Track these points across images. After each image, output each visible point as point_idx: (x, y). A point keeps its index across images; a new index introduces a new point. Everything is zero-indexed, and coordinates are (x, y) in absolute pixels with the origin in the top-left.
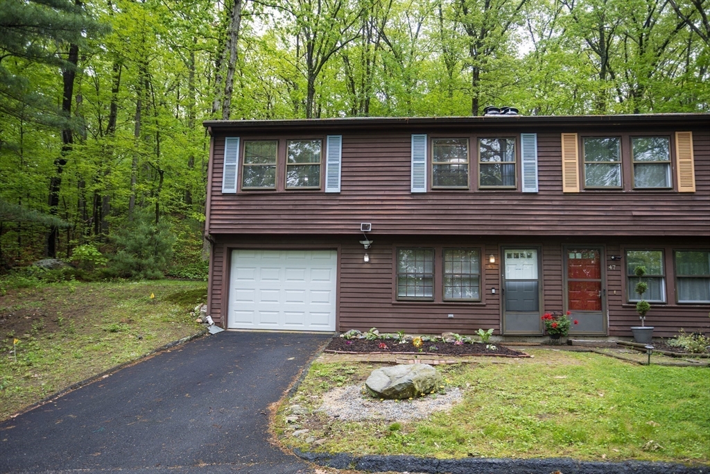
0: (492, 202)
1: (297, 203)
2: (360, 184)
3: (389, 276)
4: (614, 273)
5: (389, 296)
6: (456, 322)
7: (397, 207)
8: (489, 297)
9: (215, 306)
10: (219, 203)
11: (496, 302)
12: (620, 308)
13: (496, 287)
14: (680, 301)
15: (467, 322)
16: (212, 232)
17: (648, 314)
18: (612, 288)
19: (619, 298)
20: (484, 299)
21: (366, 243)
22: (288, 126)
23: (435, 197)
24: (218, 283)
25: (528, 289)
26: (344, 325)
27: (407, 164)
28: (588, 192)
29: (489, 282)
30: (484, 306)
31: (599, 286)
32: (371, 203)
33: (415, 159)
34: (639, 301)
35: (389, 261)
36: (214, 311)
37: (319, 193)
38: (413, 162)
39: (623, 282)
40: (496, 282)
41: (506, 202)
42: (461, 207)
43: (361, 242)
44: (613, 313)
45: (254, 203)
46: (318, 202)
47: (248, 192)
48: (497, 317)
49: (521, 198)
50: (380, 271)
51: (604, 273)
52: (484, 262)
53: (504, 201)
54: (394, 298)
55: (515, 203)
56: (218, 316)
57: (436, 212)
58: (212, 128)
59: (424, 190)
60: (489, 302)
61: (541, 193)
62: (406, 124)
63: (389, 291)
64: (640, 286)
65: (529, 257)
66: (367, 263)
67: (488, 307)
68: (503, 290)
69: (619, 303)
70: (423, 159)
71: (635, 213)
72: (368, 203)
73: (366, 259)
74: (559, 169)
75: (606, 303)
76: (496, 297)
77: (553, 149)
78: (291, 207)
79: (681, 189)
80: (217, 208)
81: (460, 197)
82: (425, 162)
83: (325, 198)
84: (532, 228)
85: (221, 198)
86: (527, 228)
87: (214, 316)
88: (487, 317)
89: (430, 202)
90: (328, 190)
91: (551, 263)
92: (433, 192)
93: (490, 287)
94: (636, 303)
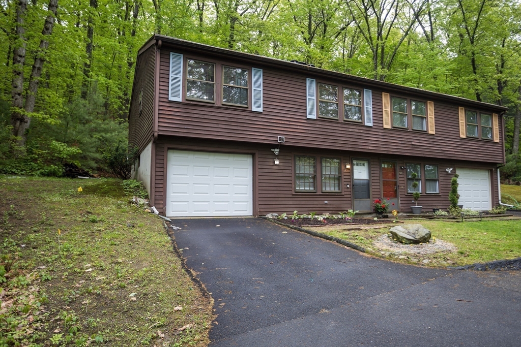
0: (350, 130)
1: (231, 116)
2: (275, 107)
3: (290, 175)
4: (402, 176)
5: (290, 189)
6: (329, 206)
7: (299, 127)
8: (346, 190)
9: (158, 198)
10: (166, 109)
11: (349, 193)
12: (404, 196)
13: (349, 183)
14: (427, 192)
15: (334, 206)
16: (160, 133)
17: (419, 199)
18: (401, 185)
19: (403, 191)
20: (343, 191)
21: (277, 151)
22: (228, 55)
23: (320, 123)
24: (160, 177)
25: (363, 185)
26: (262, 210)
27: (304, 98)
28: (394, 129)
29: (346, 180)
30: (343, 195)
31: (395, 184)
32: (283, 122)
33: (309, 95)
34: (414, 192)
35: (290, 165)
36: (157, 202)
37: (247, 110)
38: (308, 97)
39: (405, 181)
40: (349, 180)
41: (357, 131)
42: (334, 131)
43: (272, 150)
44: (402, 199)
45: (197, 112)
46: (247, 118)
47: (192, 103)
48: (350, 202)
49: (364, 128)
50: (284, 171)
51: (398, 176)
52: (343, 167)
53: (356, 129)
54: (293, 191)
55: (362, 131)
56: (161, 206)
57: (321, 133)
58: (162, 42)
59: (314, 117)
60: (346, 193)
61: (374, 127)
62: (308, 70)
63: (290, 185)
64: (415, 184)
65: (364, 165)
66: (276, 165)
67: (345, 196)
68: (353, 185)
69: (403, 193)
70: (313, 96)
71: (413, 143)
72: (280, 122)
73: (277, 162)
74: (381, 113)
75: (399, 193)
76: (349, 190)
77: (378, 101)
78: (227, 119)
79: (430, 132)
80: (164, 112)
81: (334, 125)
82: (315, 98)
83: (252, 115)
84: (370, 148)
85: (168, 105)
86: (367, 148)
87: (158, 206)
88: (345, 202)
89: (317, 126)
90: (254, 109)
91: (375, 169)
92: (320, 119)
93: (346, 183)
94: (412, 193)
